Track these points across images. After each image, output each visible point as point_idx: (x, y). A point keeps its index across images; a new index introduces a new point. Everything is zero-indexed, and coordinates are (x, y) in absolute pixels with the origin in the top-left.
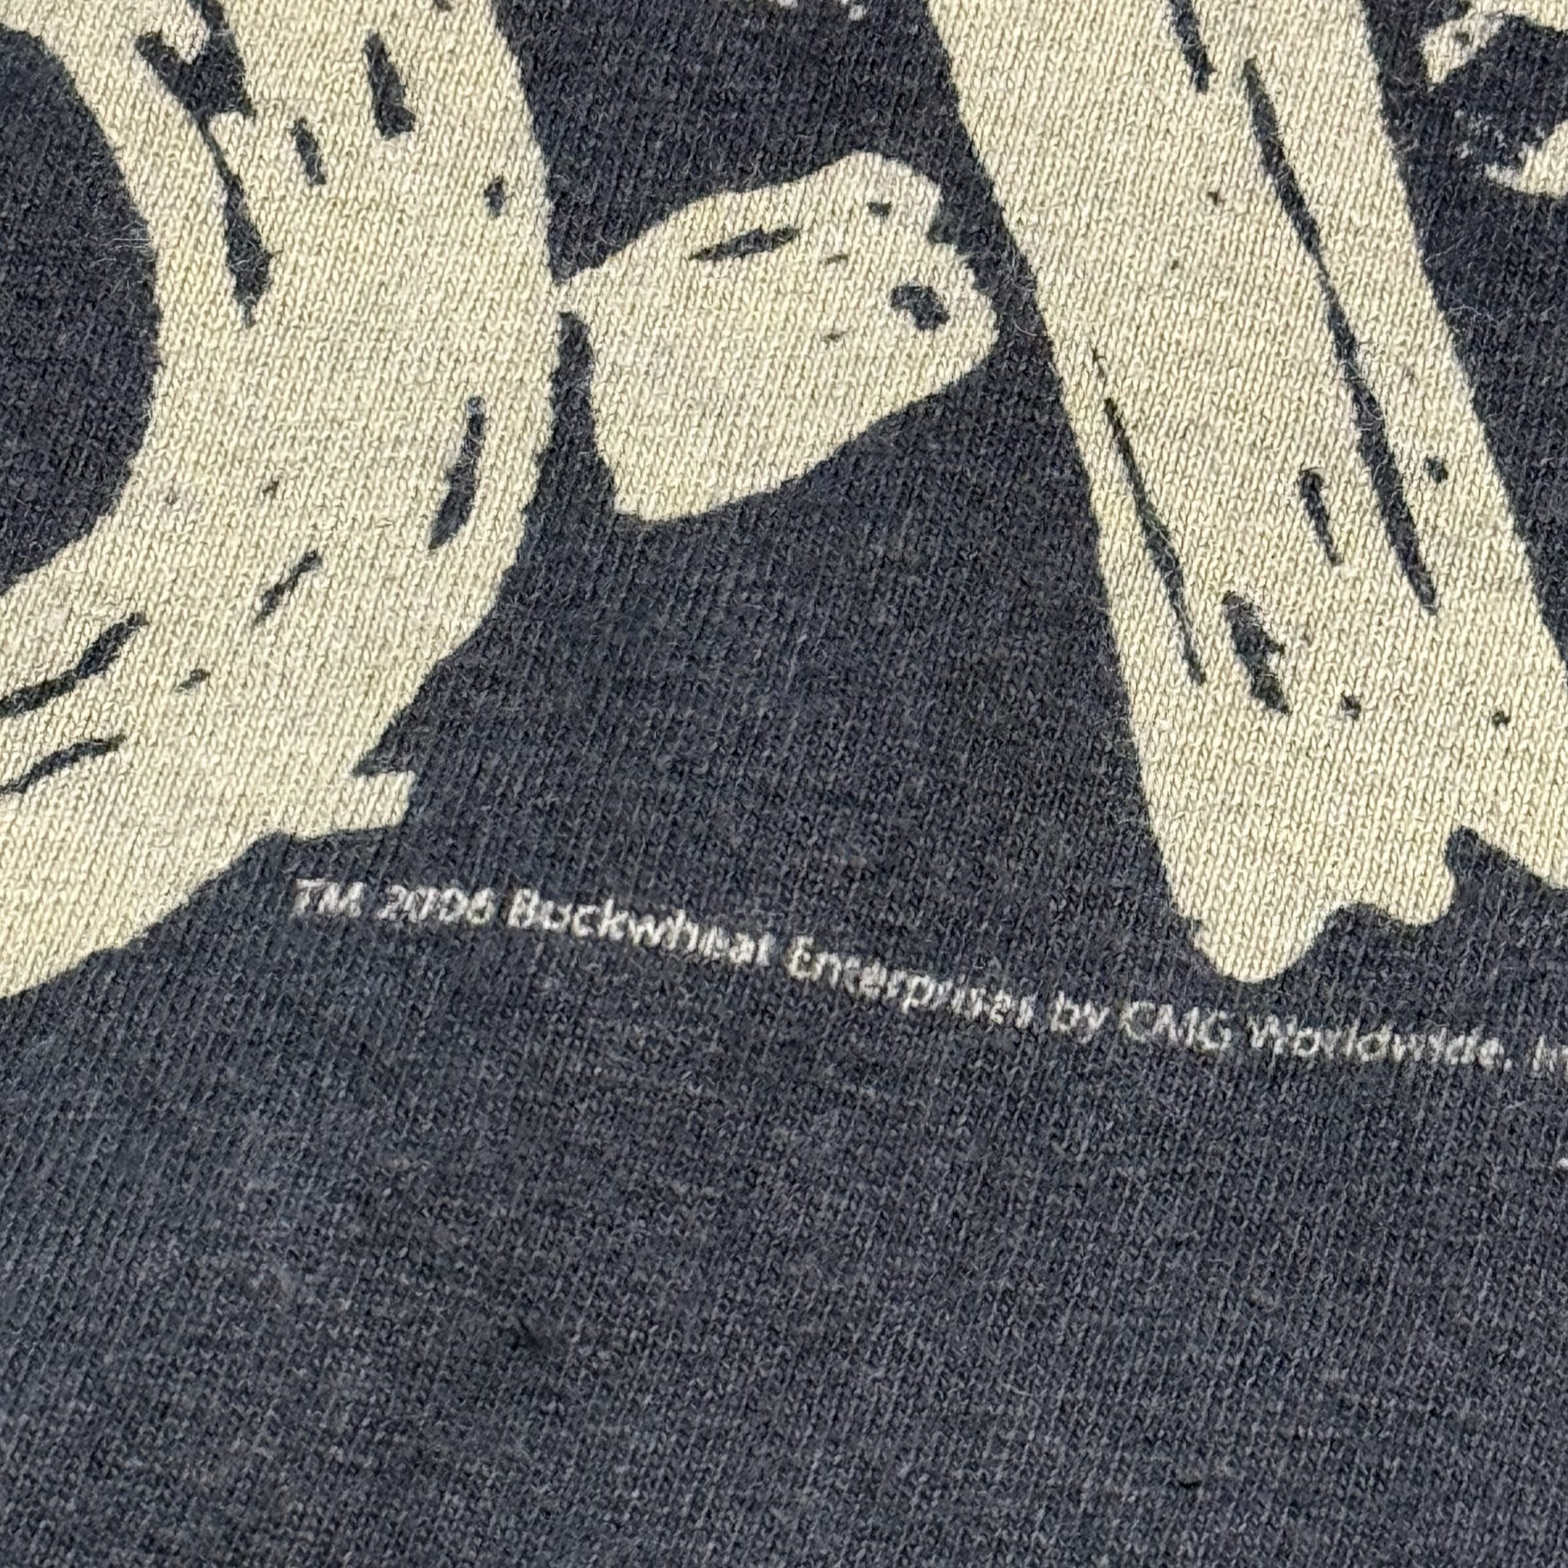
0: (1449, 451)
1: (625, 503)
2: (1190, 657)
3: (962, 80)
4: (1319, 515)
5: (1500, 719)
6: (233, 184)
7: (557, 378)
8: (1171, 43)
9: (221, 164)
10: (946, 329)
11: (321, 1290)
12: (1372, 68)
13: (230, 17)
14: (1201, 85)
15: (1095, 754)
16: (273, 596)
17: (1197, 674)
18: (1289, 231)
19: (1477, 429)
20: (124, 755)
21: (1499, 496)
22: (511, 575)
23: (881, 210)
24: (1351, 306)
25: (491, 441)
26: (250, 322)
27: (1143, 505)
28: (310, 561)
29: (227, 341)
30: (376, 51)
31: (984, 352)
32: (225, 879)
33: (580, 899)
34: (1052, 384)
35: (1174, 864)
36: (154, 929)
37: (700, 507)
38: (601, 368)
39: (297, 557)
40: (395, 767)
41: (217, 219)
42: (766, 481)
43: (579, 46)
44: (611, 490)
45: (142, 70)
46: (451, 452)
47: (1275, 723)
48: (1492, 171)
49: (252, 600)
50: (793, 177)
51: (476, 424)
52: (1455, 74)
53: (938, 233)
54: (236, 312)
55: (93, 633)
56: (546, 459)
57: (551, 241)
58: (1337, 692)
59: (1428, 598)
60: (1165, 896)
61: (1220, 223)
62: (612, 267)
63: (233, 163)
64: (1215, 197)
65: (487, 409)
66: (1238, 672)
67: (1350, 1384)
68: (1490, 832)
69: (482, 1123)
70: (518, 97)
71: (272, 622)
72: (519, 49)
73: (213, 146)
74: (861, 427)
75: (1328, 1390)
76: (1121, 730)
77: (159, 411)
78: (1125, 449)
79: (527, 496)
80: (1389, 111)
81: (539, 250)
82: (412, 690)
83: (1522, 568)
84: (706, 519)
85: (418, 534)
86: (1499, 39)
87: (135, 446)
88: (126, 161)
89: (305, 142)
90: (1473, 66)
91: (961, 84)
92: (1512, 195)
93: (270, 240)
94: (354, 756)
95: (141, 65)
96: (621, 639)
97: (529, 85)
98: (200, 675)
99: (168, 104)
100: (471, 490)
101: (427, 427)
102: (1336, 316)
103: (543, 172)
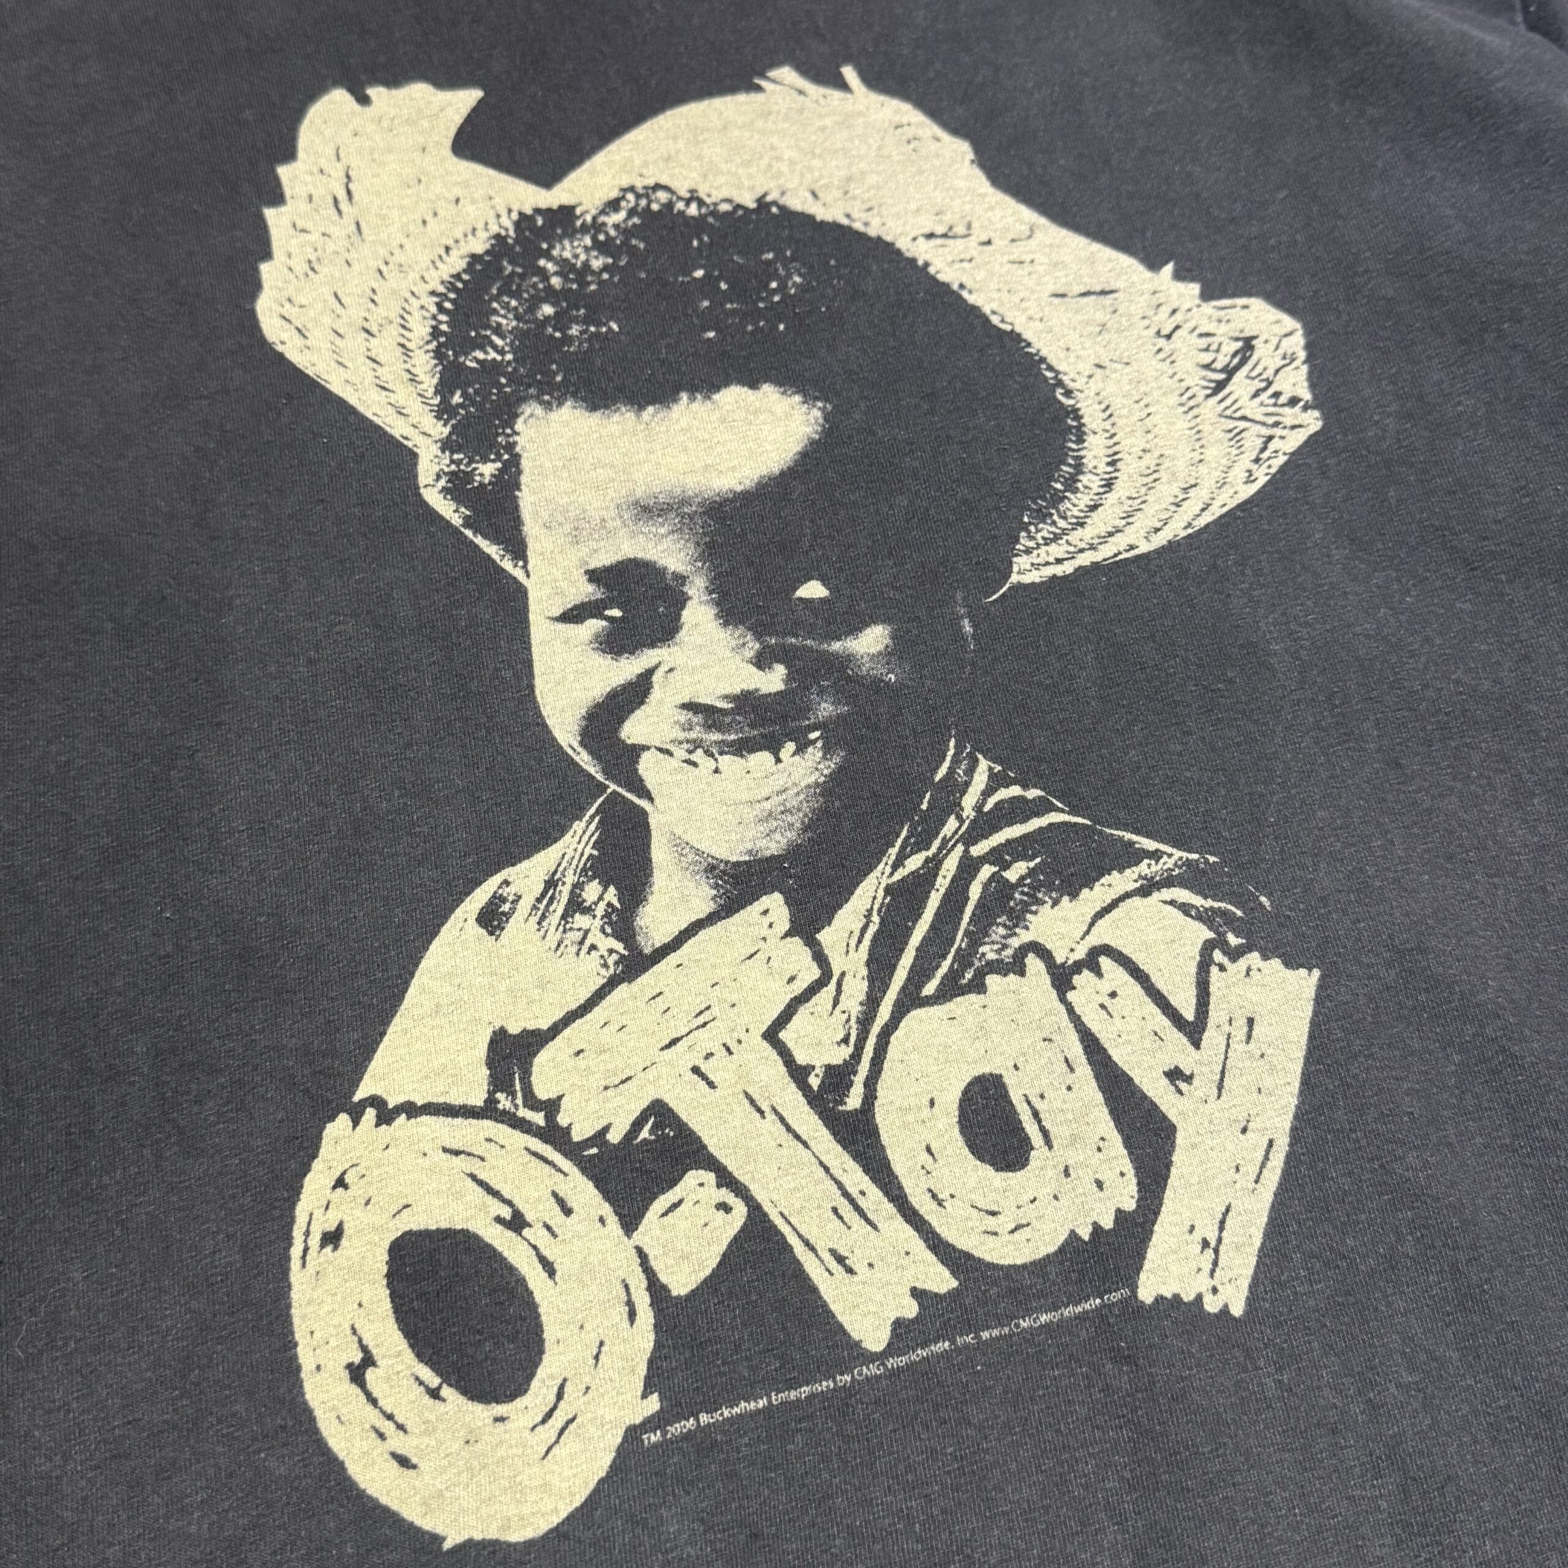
0: (863, 1187)
1: (674, 1293)
2: (828, 1270)
3: (706, 1140)
4: (841, 1218)
5: (907, 1253)
6: (535, 1247)
7: (641, 1265)
8: (752, 1109)
9: (530, 1244)
10: (734, 1211)
11: (701, 1549)
12: (800, 1093)
13: (515, 1202)
14: (764, 1117)
15: (817, 1307)
16: (597, 1358)
17: (831, 1274)
18: (801, 1146)
19: (867, 1178)
20: (579, 1420)
21: (880, 1194)
22: (655, 1326)
23: (701, 1185)
24: (823, 1159)
25: (632, 1290)
26: (556, 1284)
27: (800, 1236)
28: (602, 1344)
29: (552, 1291)
30: (555, 1195)
31: (746, 1214)
32: (622, 1444)
33: (716, 1410)
34: (765, 1215)
35: (848, 1327)
36: (611, 1467)
37: (694, 1286)
38: (651, 1257)
39: (598, 1344)
40: (652, 1393)
41: (535, 1259)
42: (708, 1272)
43: (605, 1171)
44: (670, 1291)
45: (499, 1227)
46: (624, 1297)
47: (855, 1278)
48: (840, 1108)
49: (592, 1361)
50: (675, 1185)
51: (627, 1287)
52: (819, 1086)
53: (719, 1186)
54: (550, 1283)
55: (556, 1389)
56: (649, 1288)
57: (623, 1228)
58: (866, 1263)
59: (875, 1227)
60: (850, 1337)
61: (785, 1151)
62: (641, 1228)
63: (532, 1241)
64: (780, 1145)
65: (627, 1281)
66: (840, 1268)
67: (955, 1451)
68: (919, 1285)
69: (720, 1484)
70: (596, 1191)
71: (600, 1365)
72: (590, 1178)
73: (526, 1239)
74: (725, 1247)
75: (951, 1454)
76: (820, 1297)
77: (544, 1319)
78: (789, 1223)
79: (649, 1302)
80: (809, 1103)
81: (620, 1232)
82: (645, 1369)
83: (895, 1210)
84: (698, 1288)
85: (626, 1323)
86: (826, 1071)
87: (542, 1331)
88: (506, 1254)
89: (548, 1228)
90: (823, 1082)
91: (706, 1142)
92: (848, 1112)
93: (551, 1259)
94: (639, 1394)
95: (498, 1226)
96: (692, 1332)
97: (597, 1187)
98: (588, 1388)
99: (510, 1234)
100: (634, 1305)
101: (614, 1293)
102: (821, 1163)
103: (611, 1210)
